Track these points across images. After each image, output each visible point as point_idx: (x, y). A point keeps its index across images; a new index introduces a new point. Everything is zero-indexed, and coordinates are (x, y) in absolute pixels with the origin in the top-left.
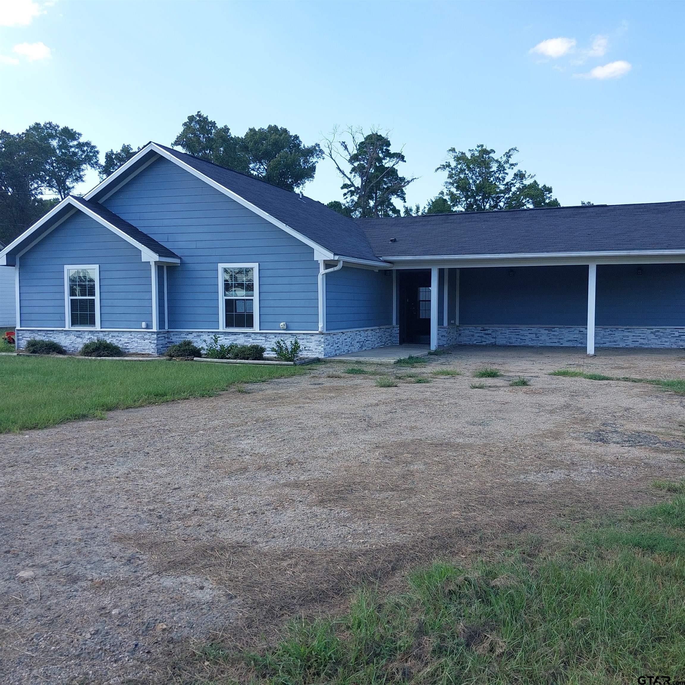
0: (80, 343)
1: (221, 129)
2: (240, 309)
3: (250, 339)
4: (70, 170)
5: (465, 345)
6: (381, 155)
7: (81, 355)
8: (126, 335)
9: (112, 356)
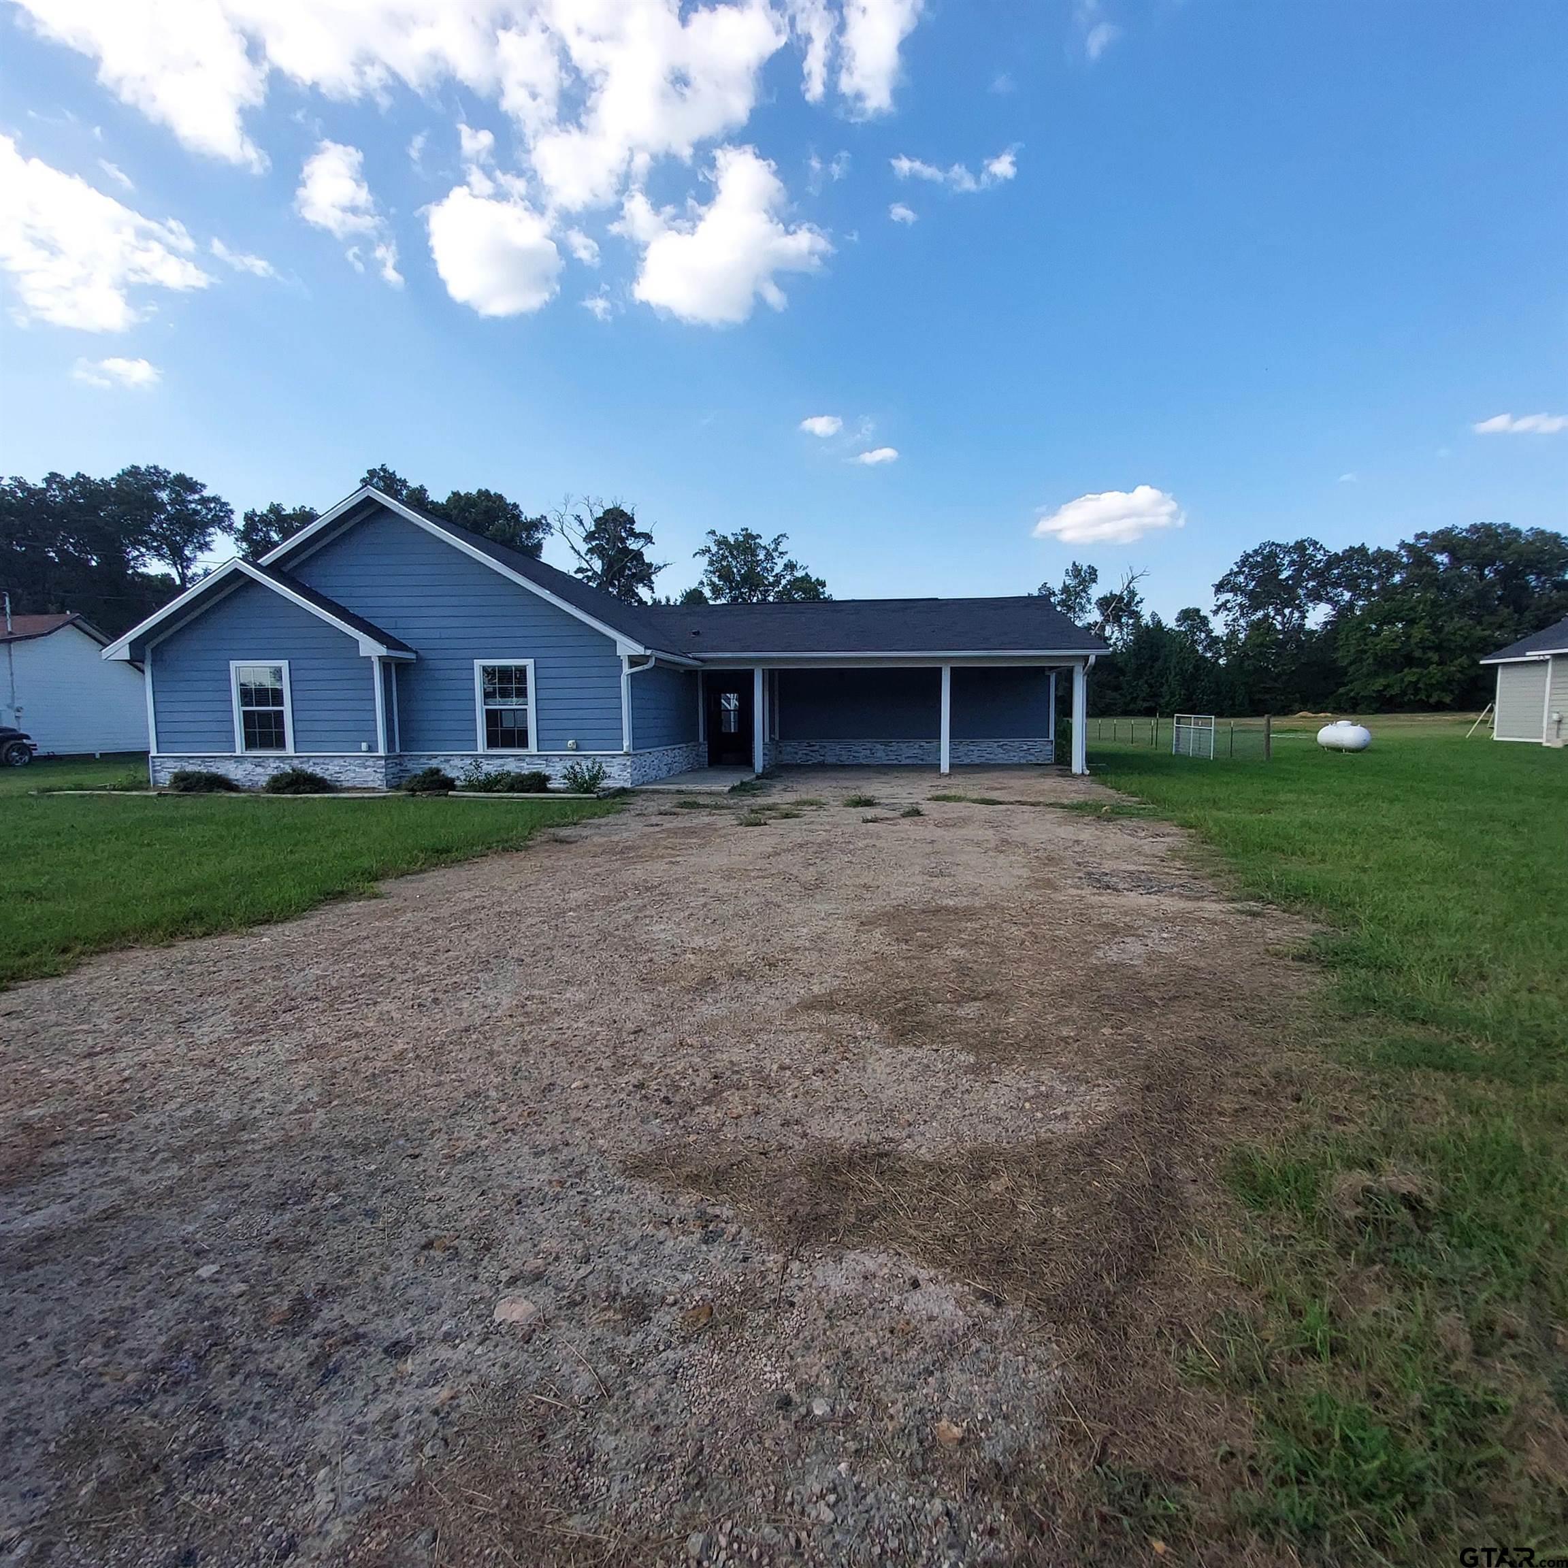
0: (262, 776)
1: (414, 490)
2: (508, 723)
3: (524, 764)
4: (190, 535)
5: (787, 765)
6: (623, 534)
7: (268, 792)
8: (336, 762)
9: (316, 792)
